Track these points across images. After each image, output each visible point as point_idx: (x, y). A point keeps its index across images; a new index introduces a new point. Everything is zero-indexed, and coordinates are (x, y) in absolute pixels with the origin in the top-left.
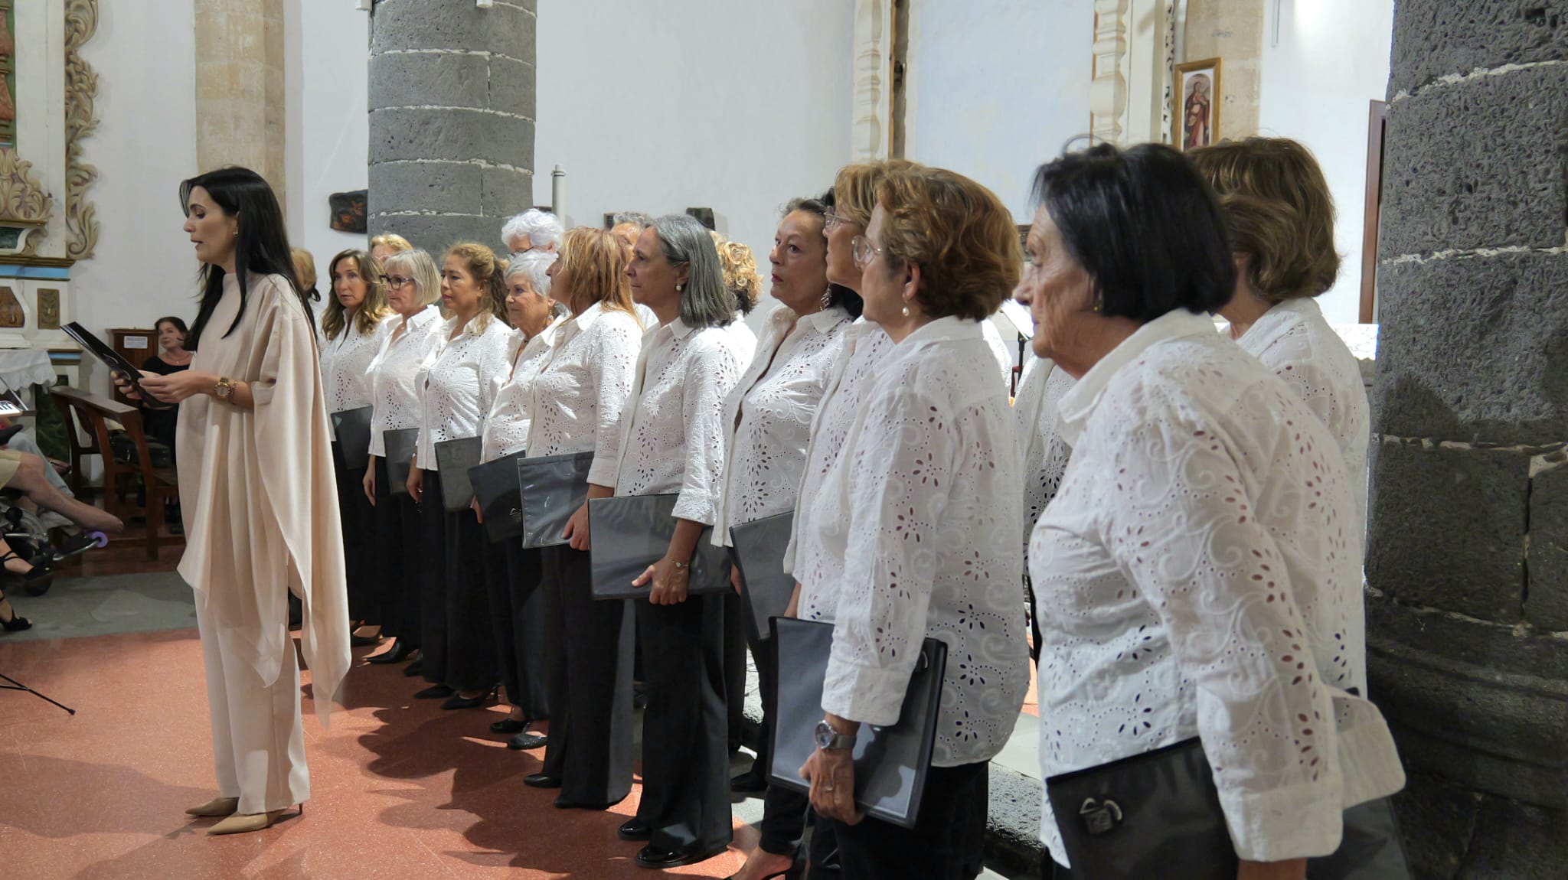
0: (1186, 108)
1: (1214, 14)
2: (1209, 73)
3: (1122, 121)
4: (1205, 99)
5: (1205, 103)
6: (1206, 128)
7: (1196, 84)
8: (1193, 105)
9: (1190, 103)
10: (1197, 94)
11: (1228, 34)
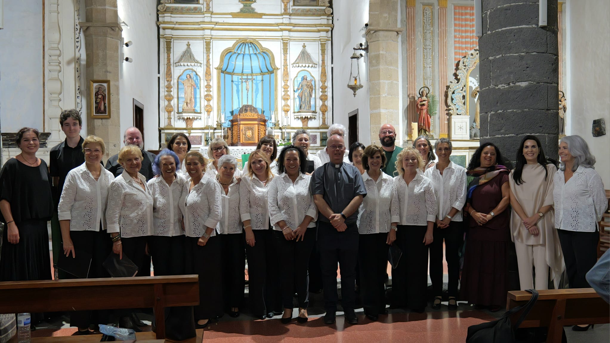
0: (95, 95)
1: (105, 65)
2: (105, 85)
3: (61, 96)
4: (104, 93)
5: (104, 95)
6: (105, 104)
7: (99, 88)
8: (98, 95)
9: (97, 94)
10: (100, 91)
11: (110, 72)
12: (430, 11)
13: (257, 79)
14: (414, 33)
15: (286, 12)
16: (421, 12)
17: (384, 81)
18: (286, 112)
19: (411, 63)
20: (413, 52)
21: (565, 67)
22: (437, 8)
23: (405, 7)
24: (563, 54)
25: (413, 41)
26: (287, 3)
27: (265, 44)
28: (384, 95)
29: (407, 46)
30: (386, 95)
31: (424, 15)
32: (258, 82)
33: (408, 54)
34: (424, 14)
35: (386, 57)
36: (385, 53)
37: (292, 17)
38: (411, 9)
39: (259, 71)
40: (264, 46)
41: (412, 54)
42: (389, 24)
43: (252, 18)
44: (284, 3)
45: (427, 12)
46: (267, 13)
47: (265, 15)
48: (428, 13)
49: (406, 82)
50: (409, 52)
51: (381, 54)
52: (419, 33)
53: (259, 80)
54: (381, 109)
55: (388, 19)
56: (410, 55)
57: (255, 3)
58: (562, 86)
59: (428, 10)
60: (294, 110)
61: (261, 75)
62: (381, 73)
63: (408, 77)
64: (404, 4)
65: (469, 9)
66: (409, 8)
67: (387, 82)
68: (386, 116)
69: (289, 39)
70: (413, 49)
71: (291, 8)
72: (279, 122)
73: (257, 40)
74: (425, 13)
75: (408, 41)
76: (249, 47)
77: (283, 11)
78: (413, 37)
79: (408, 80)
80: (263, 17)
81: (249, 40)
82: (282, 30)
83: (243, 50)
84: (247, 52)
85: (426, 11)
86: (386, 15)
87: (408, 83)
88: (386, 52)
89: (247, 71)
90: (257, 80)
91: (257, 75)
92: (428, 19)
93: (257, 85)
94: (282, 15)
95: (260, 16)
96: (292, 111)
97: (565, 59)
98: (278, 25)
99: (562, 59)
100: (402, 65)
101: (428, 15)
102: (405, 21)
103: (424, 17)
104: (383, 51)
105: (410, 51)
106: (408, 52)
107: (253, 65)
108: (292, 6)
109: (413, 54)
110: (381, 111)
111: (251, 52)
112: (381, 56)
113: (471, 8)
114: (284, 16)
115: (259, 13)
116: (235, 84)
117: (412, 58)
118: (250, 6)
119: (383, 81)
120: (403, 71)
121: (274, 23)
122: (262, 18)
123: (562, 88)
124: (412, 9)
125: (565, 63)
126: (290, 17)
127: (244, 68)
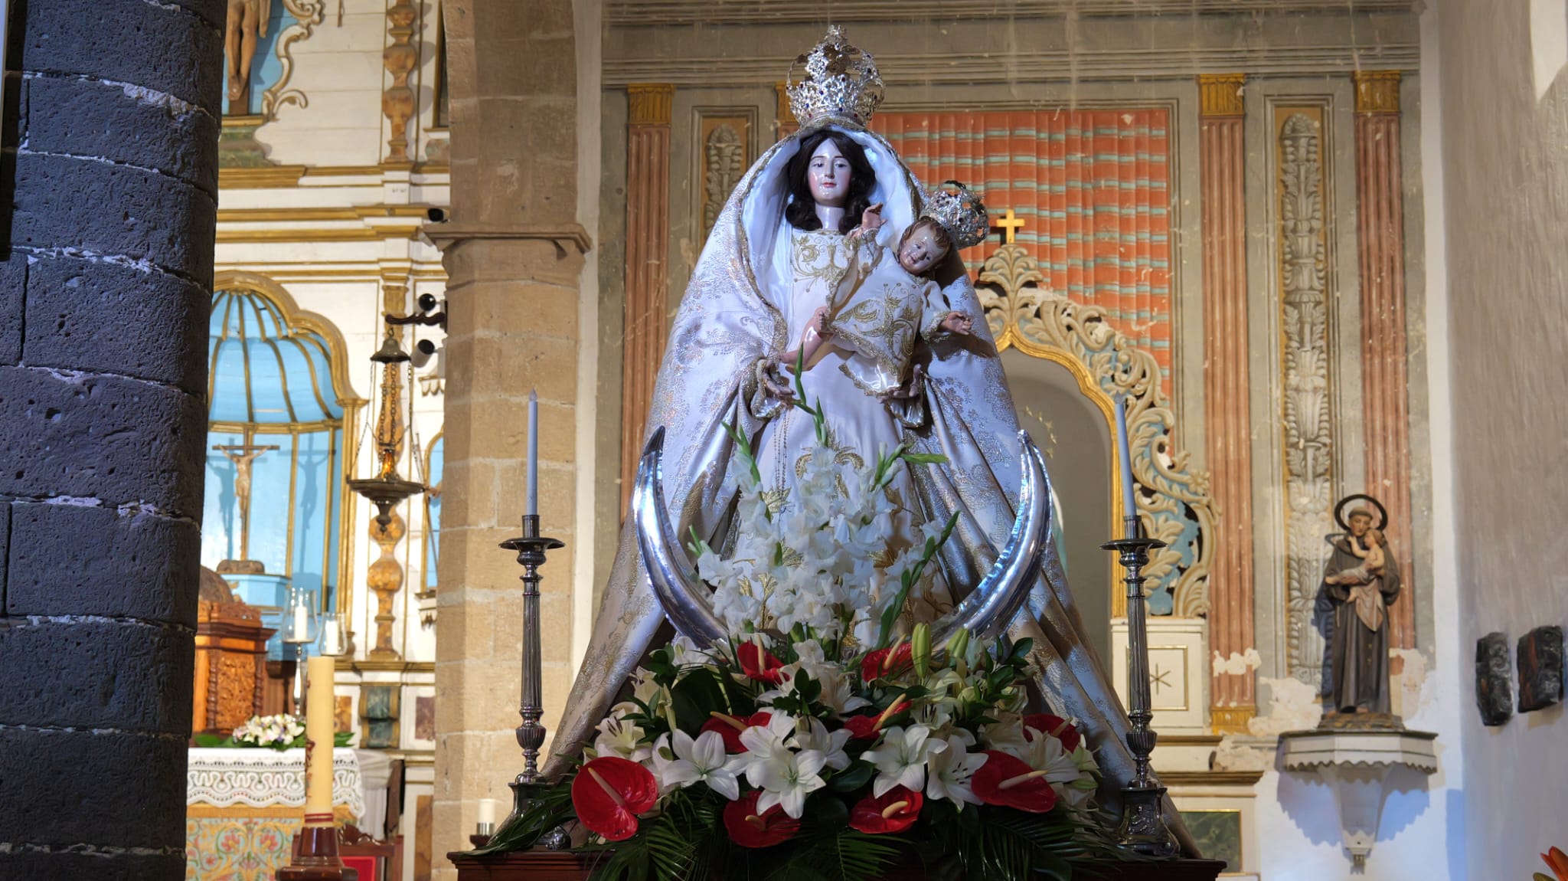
12: (738, 143)
13: (315, 447)
14: (659, 245)
15: (400, 159)
16: (698, 152)
17: (488, 461)
18: (384, 595)
19: (639, 377)
20: (652, 328)
21: (1423, 378)
22: (772, 128)
23: (622, 132)
24: (1412, 316)
25: (653, 276)
26: (406, 118)
27: (307, 297)
28: (484, 526)
29: (624, 300)
30: (494, 522)
31: (709, 163)
32: (316, 459)
33: (630, 338)
34: (708, 156)
35: (500, 351)
36: (498, 334)
37: (425, 176)
38: (650, 136)
39: (318, 415)
40: (302, 305)
41: (646, 335)
42: (523, 208)
43: (255, 186)
44: (390, 117)
45: (723, 145)
46: (321, 163)
47: (306, 171)
48: (728, 151)
49: (616, 464)
50: (634, 330)
51: (481, 340)
52: (684, 242)
53: (319, 453)
54: (468, 588)
55: (515, 187)
56: (640, 342)
57: (270, 125)
58: (1409, 467)
59: (726, 136)
60: (423, 583)
61: (326, 428)
62: (475, 425)
63: (627, 440)
64: (620, 118)
65: (925, 123)
66: (638, 135)
67: (500, 464)
68: (491, 619)
69: (411, 271)
70: (652, 313)
71: (425, 138)
72: (355, 640)
73: (276, 279)
74: (713, 152)
75: (630, 277)
76: (258, 311)
77: (387, 151)
78: (654, 262)
79: (626, 457)
80: (304, 181)
81: (240, 278)
82: (381, 234)
83: (235, 321)
84: (252, 330)
85: (719, 140)
86: (508, 169)
87: (626, 466)
88: (500, 330)
89: (270, 409)
90: (310, 452)
91: (311, 428)
92: (726, 178)
93: (311, 470)
94: (381, 168)
95: (290, 176)
96: (414, 584)
97: (1421, 339)
98: (360, 212)
99: (1406, 339)
100: (600, 389)
101: (727, 160)
102: (619, 191)
103: (709, 169)
104: (487, 326)
105: (640, 321)
106: (629, 329)
107: (289, 388)
108: (426, 130)
109: (652, 338)
110: (468, 598)
111: (271, 331)
112: (477, 350)
113: (937, 123)
114: (389, 175)
115: (284, 163)
116: (218, 470)
117: (646, 354)
118: (249, 136)
119: (480, 459)
120: (601, 411)
121: (348, 205)
122: (296, 186)
123: (1409, 478)
124: (656, 138)
125: (1422, 358)
126: (416, 178)
127: (256, 401)
